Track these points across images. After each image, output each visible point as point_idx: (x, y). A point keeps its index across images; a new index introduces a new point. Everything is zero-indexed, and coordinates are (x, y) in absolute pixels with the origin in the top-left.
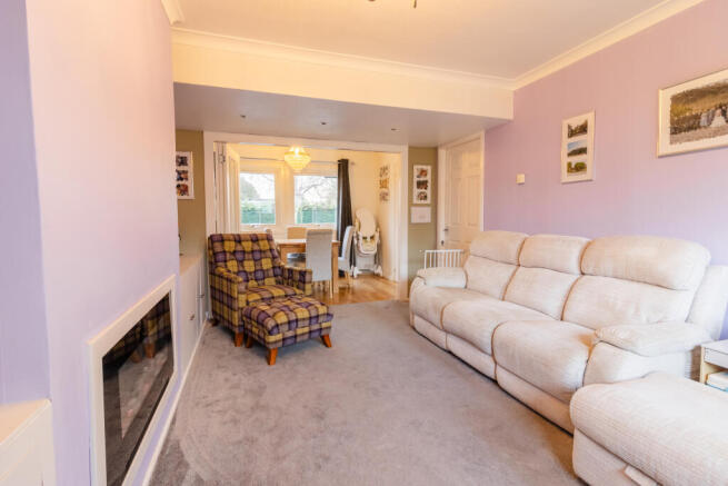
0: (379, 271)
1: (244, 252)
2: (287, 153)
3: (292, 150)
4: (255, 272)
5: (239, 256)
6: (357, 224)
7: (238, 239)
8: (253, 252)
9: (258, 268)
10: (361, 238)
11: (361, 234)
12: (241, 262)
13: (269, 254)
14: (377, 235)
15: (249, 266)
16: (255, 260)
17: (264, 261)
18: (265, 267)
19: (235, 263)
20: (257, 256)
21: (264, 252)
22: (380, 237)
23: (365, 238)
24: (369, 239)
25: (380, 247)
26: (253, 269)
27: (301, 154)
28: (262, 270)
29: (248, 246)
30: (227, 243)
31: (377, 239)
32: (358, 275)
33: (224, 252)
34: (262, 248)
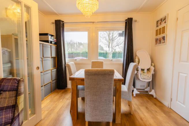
0: (152, 93)
6: (137, 60)
10: (140, 70)
11: (140, 67)
14: (152, 68)
22: (155, 71)
23: (143, 70)
24: (146, 71)
25: (154, 76)
31: (152, 72)
32: (136, 95)
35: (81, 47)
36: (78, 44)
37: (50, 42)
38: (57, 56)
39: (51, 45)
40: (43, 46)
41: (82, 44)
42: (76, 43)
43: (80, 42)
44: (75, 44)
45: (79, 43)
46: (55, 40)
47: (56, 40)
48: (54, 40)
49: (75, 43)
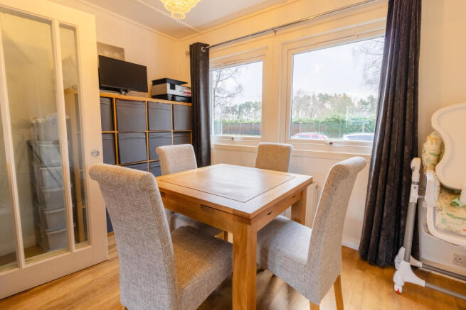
23: (449, 191)
35: (327, 105)
36: (318, 99)
37: (170, 97)
38: (193, 129)
39: (173, 105)
40: (150, 107)
41: (330, 97)
42: (314, 96)
43: (324, 94)
44: (311, 100)
45: (320, 95)
46: (189, 93)
47: (190, 91)
48: (185, 92)
49: (311, 95)
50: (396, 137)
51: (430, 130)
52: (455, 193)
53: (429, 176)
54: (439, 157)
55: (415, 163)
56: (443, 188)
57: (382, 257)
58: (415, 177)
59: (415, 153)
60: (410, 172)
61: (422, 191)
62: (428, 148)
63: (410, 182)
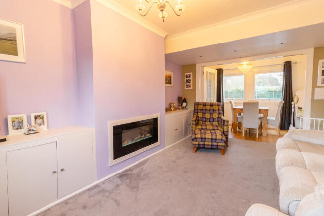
1: (206, 110)
2: (240, 65)
3: (242, 63)
4: (210, 118)
5: (204, 111)
7: (204, 105)
8: (210, 110)
9: (211, 117)
12: (204, 114)
13: (217, 111)
15: (208, 116)
16: (210, 114)
17: (214, 114)
18: (214, 117)
19: (202, 114)
20: (212, 112)
21: (216, 110)
26: (209, 117)
27: (247, 64)
28: (213, 118)
29: (208, 107)
30: (199, 106)
33: (198, 109)
34: (215, 109)
50: (288, 98)
51: (296, 96)
52: (301, 108)
53: (296, 105)
54: (298, 101)
55: (293, 103)
56: (299, 108)
57: (286, 128)
58: (293, 106)
59: (292, 101)
60: (292, 105)
61: (295, 109)
62: (295, 99)
63: (292, 107)
